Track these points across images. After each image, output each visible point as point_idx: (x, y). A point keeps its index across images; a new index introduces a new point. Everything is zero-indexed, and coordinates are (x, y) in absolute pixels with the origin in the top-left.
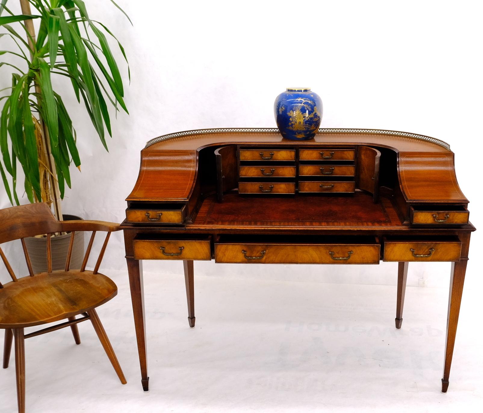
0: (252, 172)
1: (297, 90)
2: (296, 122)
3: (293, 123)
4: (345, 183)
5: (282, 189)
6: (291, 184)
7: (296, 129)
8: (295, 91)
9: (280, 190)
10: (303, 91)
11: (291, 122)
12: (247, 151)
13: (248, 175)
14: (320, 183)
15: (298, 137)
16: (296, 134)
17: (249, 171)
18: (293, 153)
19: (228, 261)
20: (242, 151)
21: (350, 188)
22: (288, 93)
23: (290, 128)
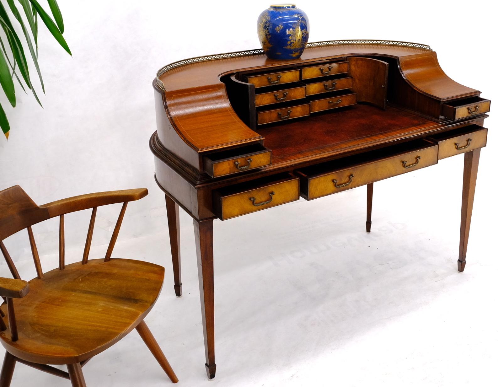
0: (265, 100)
1: (285, 7)
2: (295, 40)
3: (292, 41)
4: (349, 96)
5: (298, 112)
6: (307, 106)
7: (294, 48)
8: (283, 7)
9: (296, 114)
10: (291, 7)
11: (290, 41)
12: (255, 78)
13: (262, 103)
14: (330, 100)
15: (293, 56)
16: (293, 53)
17: (263, 99)
18: (298, 73)
19: (322, 194)
20: (251, 78)
21: (353, 100)
22: (272, 10)
23: (289, 47)
